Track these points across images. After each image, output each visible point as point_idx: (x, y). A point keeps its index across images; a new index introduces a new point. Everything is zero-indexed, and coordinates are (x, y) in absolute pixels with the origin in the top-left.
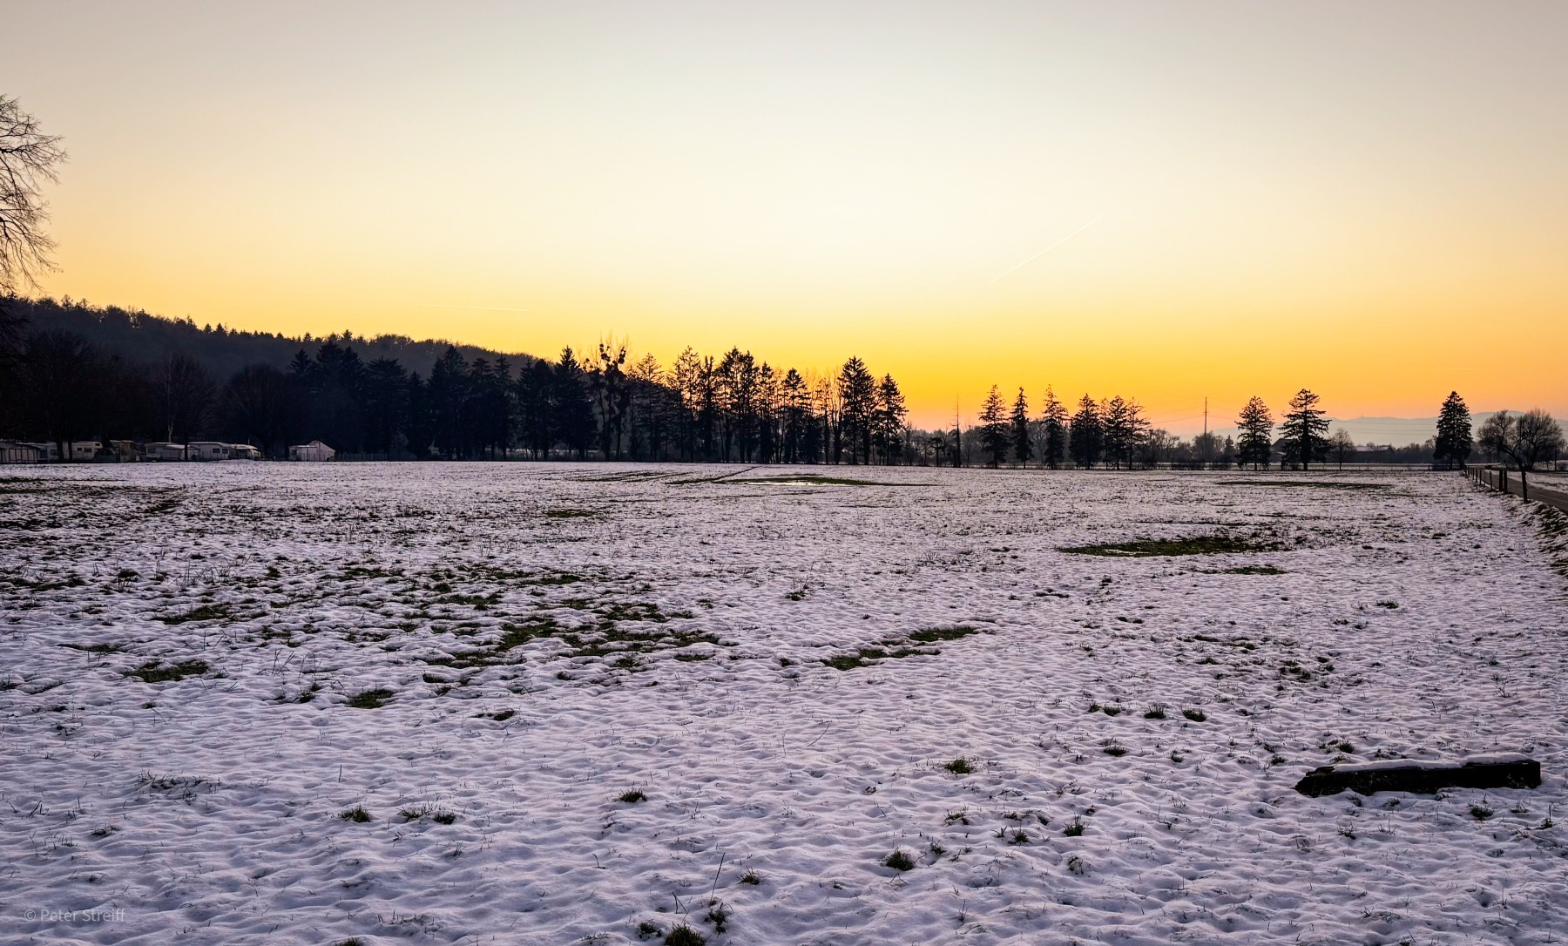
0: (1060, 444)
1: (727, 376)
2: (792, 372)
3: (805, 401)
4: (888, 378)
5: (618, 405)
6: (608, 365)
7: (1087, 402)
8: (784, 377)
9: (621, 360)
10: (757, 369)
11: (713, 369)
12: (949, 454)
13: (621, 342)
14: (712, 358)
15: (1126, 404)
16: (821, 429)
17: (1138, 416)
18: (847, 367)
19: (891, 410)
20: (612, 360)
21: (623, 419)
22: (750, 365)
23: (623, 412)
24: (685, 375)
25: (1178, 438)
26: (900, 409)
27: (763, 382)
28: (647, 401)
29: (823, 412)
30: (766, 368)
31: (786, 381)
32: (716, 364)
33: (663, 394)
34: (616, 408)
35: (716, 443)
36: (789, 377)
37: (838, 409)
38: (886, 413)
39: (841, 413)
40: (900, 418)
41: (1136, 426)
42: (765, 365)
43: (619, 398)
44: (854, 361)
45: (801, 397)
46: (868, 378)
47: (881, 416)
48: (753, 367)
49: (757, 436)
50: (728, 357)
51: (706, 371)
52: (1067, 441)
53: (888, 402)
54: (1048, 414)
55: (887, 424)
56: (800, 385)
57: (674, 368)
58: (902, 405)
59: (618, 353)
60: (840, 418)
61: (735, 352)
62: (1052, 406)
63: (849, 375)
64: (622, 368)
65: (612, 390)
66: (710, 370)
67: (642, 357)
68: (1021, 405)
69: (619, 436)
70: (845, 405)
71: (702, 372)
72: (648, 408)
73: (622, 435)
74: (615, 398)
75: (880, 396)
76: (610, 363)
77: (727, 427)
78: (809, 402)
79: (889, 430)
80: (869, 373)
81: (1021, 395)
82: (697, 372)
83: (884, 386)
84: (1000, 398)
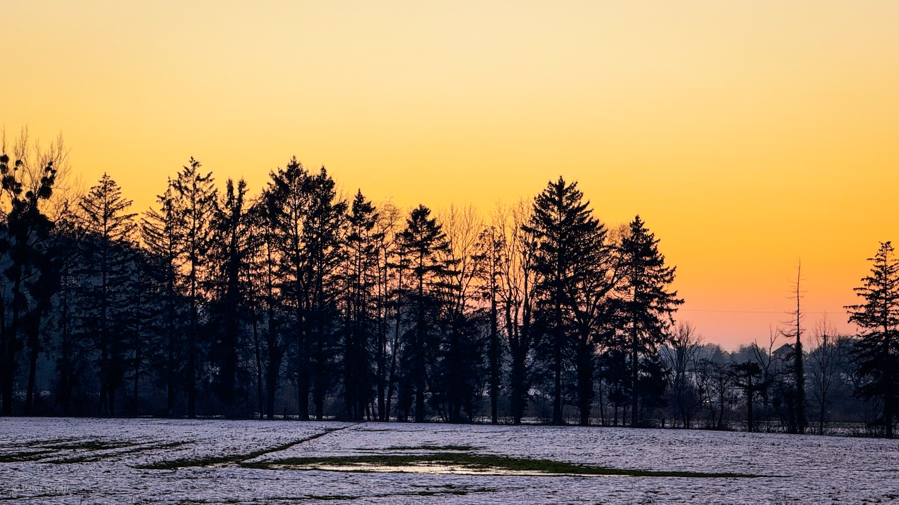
1: (275, 224)
2: (420, 214)
3: (447, 279)
4: (637, 226)
5: (35, 290)
6: (15, 202)
8: (402, 225)
9: (46, 192)
10: (341, 207)
11: (245, 208)
12: (776, 402)
13: (45, 150)
14: (242, 185)
16: (481, 343)
18: (544, 202)
19: (643, 300)
20: (25, 190)
21: (43, 321)
22: (326, 199)
23: (45, 306)
24: (183, 223)
26: (664, 298)
27: (354, 237)
28: (96, 281)
29: (488, 305)
30: (362, 207)
31: (406, 234)
32: (252, 197)
33: (133, 265)
34: (29, 297)
35: (245, 375)
36: (412, 226)
37: (521, 296)
38: (631, 306)
39: (527, 306)
40: (664, 317)
42: (360, 197)
43: (36, 275)
44: (560, 188)
45: (438, 270)
46: (593, 226)
47: (619, 313)
48: (333, 203)
49: (338, 358)
50: (278, 181)
51: (228, 212)
53: (635, 282)
55: (633, 332)
56: (435, 243)
57: (158, 207)
58: (668, 289)
59: (39, 176)
60: (526, 318)
61: (294, 170)
63: (547, 221)
64: (47, 208)
65: (22, 254)
66: (236, 210)
67: (95, 181)
69: (34, 356)
70: (539, 289)
71: (220, 215)
72: (99, 297)
73: (42, 356)
74: (28, 273)
75: (617, 267)
76: (22, 197)
77: (270, 336)
78: (455, 281)
79: (637, 346)
80: (595, 215)
82: (208, 216)
83: (628, 246)
84: (897, 274)
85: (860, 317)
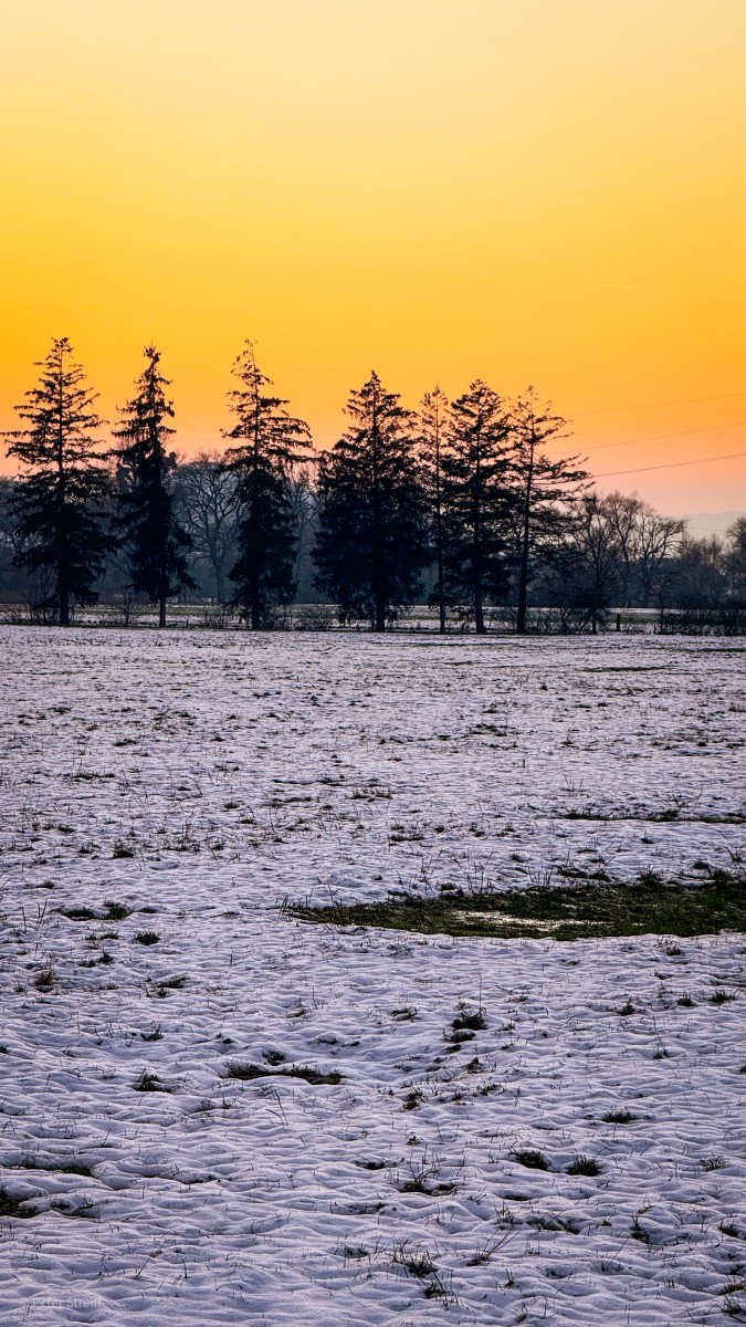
0: (284, 541)
7: (375, 401)
15: (506, 408)
17: (548, 451)
25: (680, 527)
41: (542, 483)
52: (308, 531)
54: (242, 442)
62: (258, 412)
68: (149, 410)
81: (151, 377)
84: (81, 386)
85: (21, 450)
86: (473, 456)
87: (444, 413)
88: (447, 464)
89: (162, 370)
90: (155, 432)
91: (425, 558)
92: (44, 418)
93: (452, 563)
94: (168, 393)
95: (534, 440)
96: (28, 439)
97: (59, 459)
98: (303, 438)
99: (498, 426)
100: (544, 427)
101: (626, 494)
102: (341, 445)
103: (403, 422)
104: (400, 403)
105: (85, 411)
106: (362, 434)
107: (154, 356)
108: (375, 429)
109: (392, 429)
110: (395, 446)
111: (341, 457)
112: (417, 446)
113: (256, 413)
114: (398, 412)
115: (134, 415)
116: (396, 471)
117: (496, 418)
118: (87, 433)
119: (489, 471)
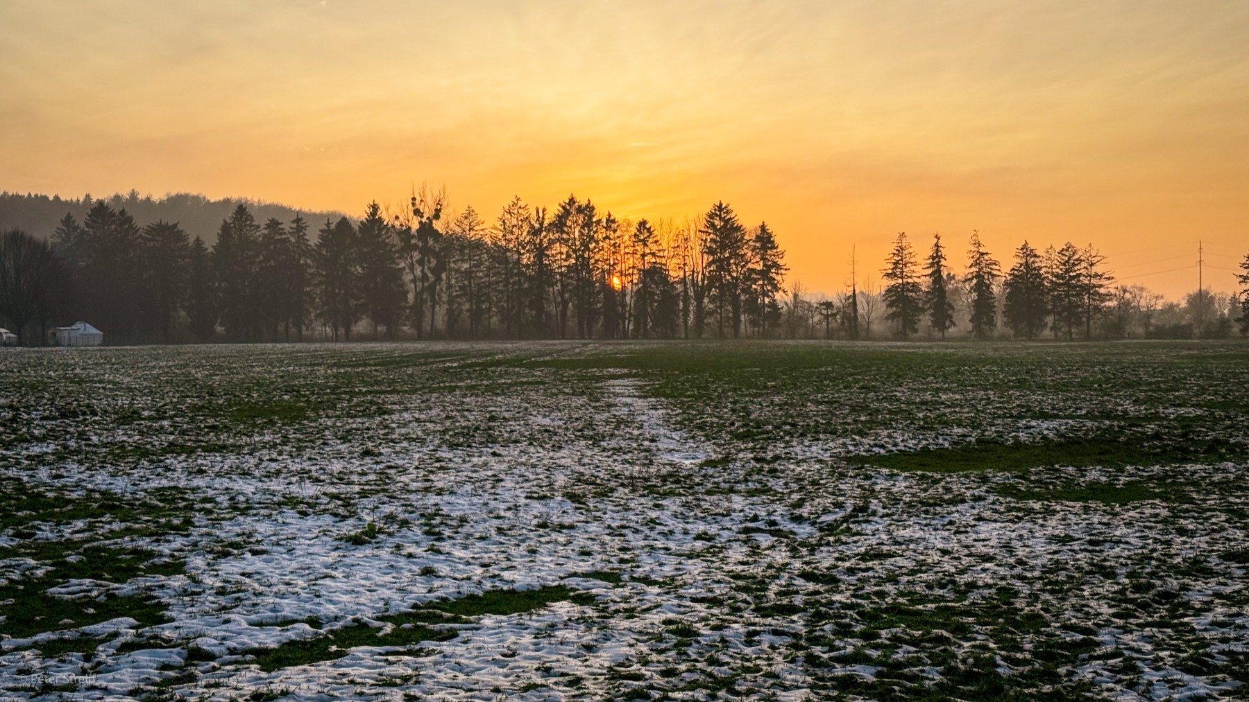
0: (991, 307)
1: (562, 232)
2: (643, 224)
3: (658, 260)
4: (763, 228)
5: (433, 271)
6: (421, 222)
7: (1027, 252)
8: (633, 230)
9: (437, 216)
10: (599, 222)
11: (546, 223)
12: (843, 323)
13: (436, 193)
14: (544, 210)
15: (1080, 253)
16: (678, 295)
17: (1097, 269)
18: (711, 216)
19: (768, 268)
20: (426, 216)
21: (438, 288)
22: (591, 217)
23: (439, 279)
24: (512, 233)
25: (1162, 297)
26: (778, 267)
27: (607, 237)
28: (466, 266)
29: (682, 273)
30: (610, 221)
31: (635, 235)
32: (550, 217)
33: (485, 256)
34: (430, 275)
35: (548, 314)
36: (639, 230)
37: (700, 269)
38: (761, 272)
39: (703, 274)
40: (778, 278)
41: (1094, 281)
42: (609, 216)
43: (434, 262)
44: (720, 207)
45: (653, 254)
46: (738, 229)
47: (754, 276)
48: (594, 219)
49: (599, 305)
50: (563, 207)
51: (537, 226)
52: (1000, 305)
53: (763, 259)
54: (974, 269)
55: (762, 286)
56: (651, 240)
57: (499, 224)
58: (781, 262)
59: (433, 208)
60: (703, 280)
61: (572, 201)
63: (713, 225)
64: (438, 225)
65: (425, 251)
66: (541, 224)
67: (463, 210)
68: (936, 259)
69: (433, 307)
70: (709, 264)
71: (532, 227)
72: (469, 274)
73: (437, 307)
74: (429, 262)
75: (753, 251)
76: (424, 220)
77: (561, 293)
78: (663, 261)
79: (765, 294)
80: (739, 223)
81: (937, 245)
82: (526, 228)
83: (758, 239)
84: (910, 250)
85: (888, 275)
86: (1067, 271)
87: (1055, 256)
88: (1057, 276)
89: (941, 243)
90: (939, 266)
91: (1048, 313)
92: (896, 263)
93: (1059, 314)
94: (943, 252)
95: (1092, 265)
96: (890, 271)
97: (902, 278)
98: (997, 267)
99: (1076, 260)
100: (1096, 260)
101: (1139, 285)
102: (1013, 269)
103: (1038, 260)
104: (1037, 252)
105: (912, 260)
106: (1021, 265)
107: (938, 237)
108: (1027, 262)
109: (1033, 262)
110: (1035, 269)
111: (1013, 274)
112: (1044, 269)
113: (979, 259)
114: (1036, 256)
115: (931, 261)
116: (1035, 279)
117: (1076, 257)
118: (913, 268)
119: (1073, 277)
